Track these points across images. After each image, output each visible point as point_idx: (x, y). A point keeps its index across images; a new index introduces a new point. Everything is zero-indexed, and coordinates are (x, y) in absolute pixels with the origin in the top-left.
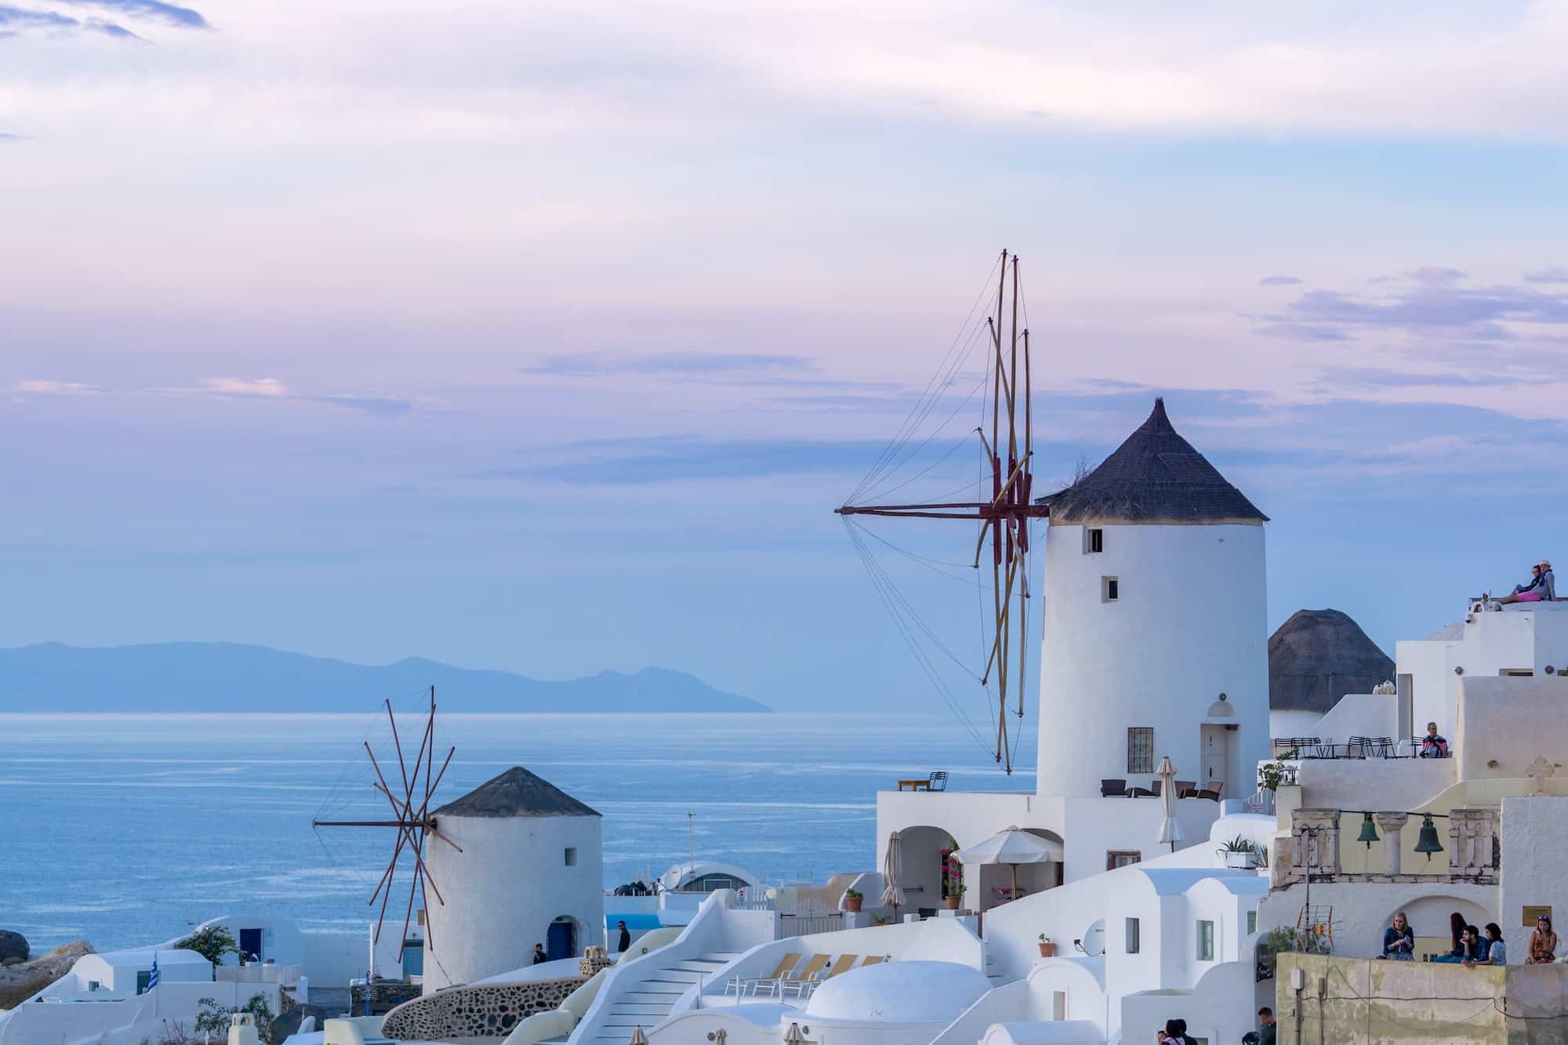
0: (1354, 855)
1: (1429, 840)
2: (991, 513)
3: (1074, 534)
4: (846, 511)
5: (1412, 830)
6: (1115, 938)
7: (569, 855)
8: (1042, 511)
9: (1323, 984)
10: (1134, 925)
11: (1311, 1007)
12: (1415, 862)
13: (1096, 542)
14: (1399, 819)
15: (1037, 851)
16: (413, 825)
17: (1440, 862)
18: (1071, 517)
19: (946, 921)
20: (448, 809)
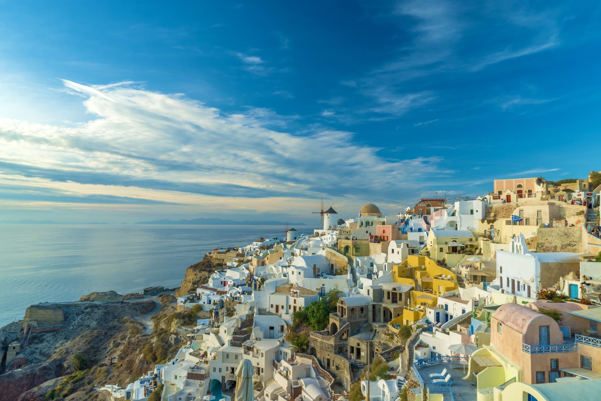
0: (343, 233)
1: (347, 233)
2: (321, 213)
5: (346, 232)
6: (328, 238)
8: (324, 213)
12: (346, 234)
13: (327, 215)
14: (345, 231)
15: (324, 233)
17: (348, 234)
18: (326, 213)
19: (318, 237)
20: (289, 230)
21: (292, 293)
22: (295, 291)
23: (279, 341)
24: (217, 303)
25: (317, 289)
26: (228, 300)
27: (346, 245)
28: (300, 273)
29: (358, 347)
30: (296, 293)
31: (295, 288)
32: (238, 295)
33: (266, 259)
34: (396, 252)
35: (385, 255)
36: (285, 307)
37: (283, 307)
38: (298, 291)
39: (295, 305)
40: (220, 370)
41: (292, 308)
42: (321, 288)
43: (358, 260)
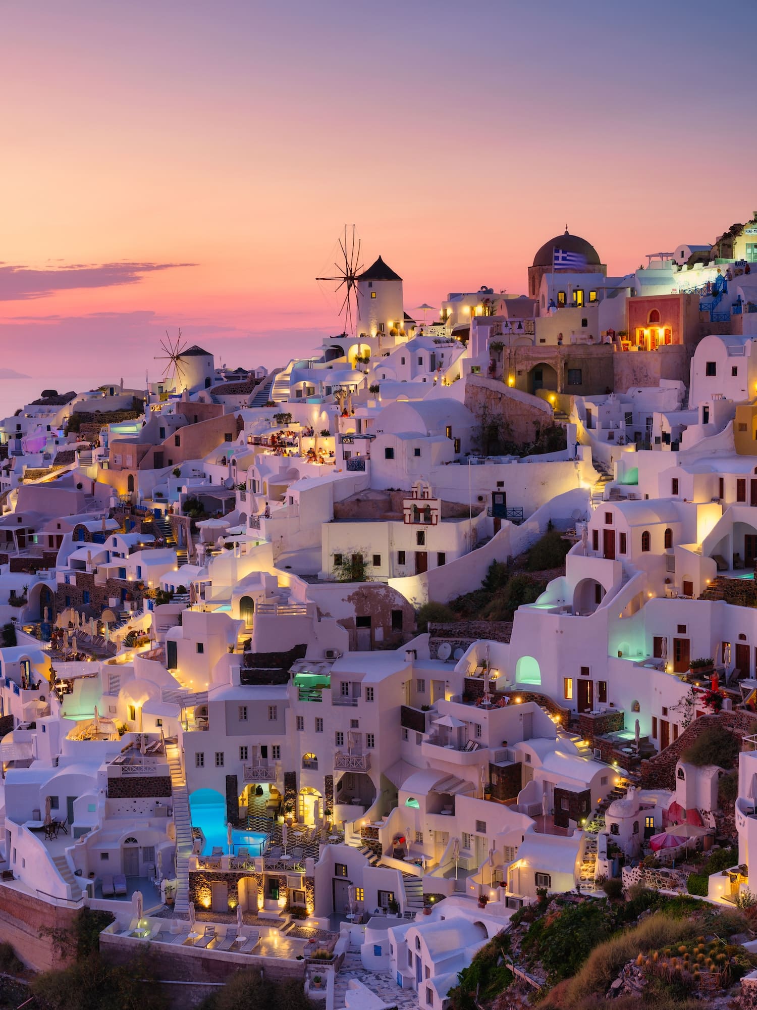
2: (346, 279)
3: (367, 283)
4: (317, 279)
5: (517, 325)
7: (209, 363)
8: (356, 279)
9: (515, 352)
10: (403, 359)
11: (512, 356)
13: (370, 285)
16: (175, 357)
17: (522, 331)
18: (365, 280)
20: (180, 355)
21: (407, 512)
22: (421, 504)
23: (409, 651)
24: (28, 597)
25: (480, 498)
26: (73, 581)
27: (535, 363)
28: (417, 452)
29: (682, 636)
30: (427, 510)
31: (419, 496)
32: (116, 563)
33: (168, 442)
34: (723, 368)
35: (678, 384)
36: (385, 560)
37: (377, 560)
38: (433, 504)
39: (421, 549)
40: (220, 759)
41: (411, 561)
42: (494, 494)
43: (589, 405)
